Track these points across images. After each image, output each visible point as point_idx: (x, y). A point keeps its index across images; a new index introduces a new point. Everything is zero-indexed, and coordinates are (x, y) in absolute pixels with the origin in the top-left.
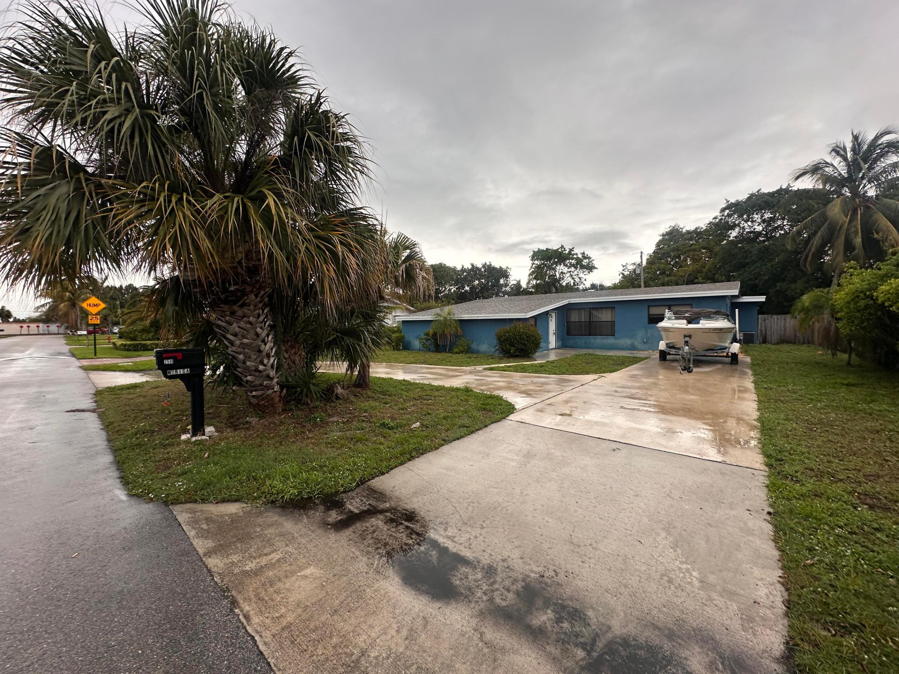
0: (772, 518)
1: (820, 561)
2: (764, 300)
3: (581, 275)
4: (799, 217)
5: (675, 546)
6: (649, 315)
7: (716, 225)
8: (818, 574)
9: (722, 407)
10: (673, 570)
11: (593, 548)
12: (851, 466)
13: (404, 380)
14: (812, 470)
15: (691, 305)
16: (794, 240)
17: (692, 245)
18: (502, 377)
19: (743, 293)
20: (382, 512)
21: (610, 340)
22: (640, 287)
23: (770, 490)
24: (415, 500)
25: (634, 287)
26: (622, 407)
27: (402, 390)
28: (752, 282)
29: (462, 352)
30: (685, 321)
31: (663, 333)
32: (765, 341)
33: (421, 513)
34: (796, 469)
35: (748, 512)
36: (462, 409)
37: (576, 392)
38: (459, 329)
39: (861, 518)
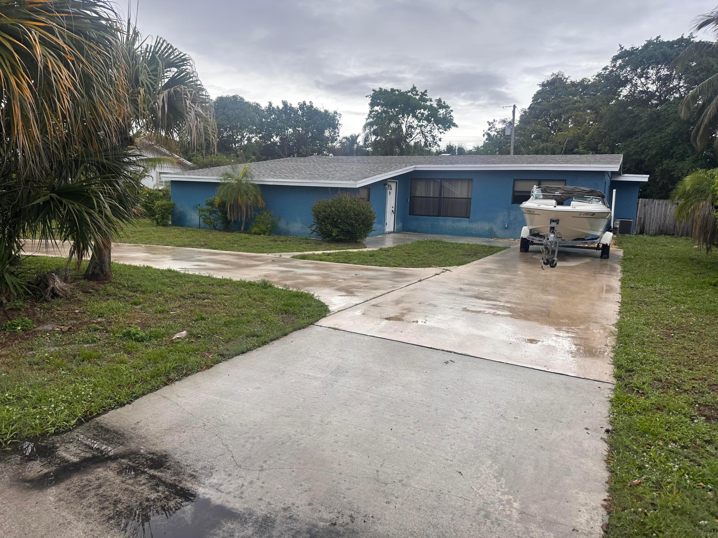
0: (609, 437)
1: (647, 480)
2: (647, 180)
3: (436, 132)
4: (697, 78)
5: (499, 475)
6: (514, 192)
7: (606, 78)
8: (642, 493)
9: (582, 309)
10: (493, 503)
11: (403, 485)
12: (698, 375)
13: (169, 270)
14: (660, 381)
15: (565, 181)
16: (688, 107)
17: (576, 102)
18: (318, 268)
19: (625, 169)
20: (114, 458)
21: (464, 224)
22: (509, 153)
23: (613, 405)
24: (168, 438)
25: (501, 153)
26: (465, 309)
27: (164, 284)
28: (637, 157)
29: (264, 233)
30: (554, 202)
31: (527, 216)
32: (642, 232)
33: (176, 456)
34: (644, 380)
35: (586, 431)
36: (254, 311)
37: (413, 290)
38: (259, 198)
39: (695, 431)
